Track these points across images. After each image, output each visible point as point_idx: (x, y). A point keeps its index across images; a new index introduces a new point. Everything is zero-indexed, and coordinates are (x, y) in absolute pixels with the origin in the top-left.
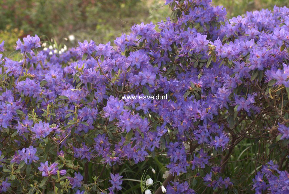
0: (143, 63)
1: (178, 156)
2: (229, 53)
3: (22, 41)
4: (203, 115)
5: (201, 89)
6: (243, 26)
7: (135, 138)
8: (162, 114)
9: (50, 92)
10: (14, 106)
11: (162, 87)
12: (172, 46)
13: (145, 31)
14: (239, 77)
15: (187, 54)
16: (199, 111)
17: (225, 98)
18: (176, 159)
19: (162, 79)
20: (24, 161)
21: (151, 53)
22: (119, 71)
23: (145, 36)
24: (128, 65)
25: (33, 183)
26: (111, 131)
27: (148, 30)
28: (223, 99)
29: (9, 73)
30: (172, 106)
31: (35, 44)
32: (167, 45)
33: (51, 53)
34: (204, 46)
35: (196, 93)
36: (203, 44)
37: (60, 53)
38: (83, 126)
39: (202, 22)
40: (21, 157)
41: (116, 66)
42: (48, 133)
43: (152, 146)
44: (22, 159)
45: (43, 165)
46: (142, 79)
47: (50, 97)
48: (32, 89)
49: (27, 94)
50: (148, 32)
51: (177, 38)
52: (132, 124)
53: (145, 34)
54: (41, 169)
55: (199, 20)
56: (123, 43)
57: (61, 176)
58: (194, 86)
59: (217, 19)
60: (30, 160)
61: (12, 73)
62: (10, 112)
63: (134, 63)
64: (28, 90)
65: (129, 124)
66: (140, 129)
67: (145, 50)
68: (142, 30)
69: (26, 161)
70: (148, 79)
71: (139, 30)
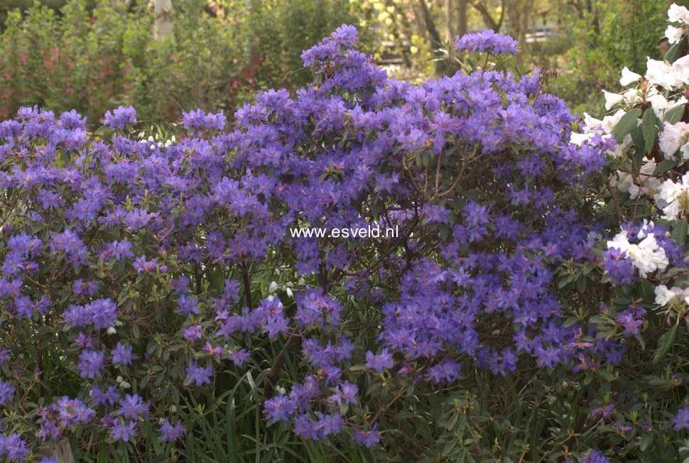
0: (267, 139)
1: (309, 252)
2: (367, 122)
3: (113, 114)
4: (335, 197)
5: (342, 171)
6: (399, 91)
7: (252, 226)
8: (289, 199)
9: (149, 181)
10: (102, 194)
11: (291, 170)
12: (308, 118)
13: (274, 100)
14: (380, 151)
15: (326, 128)
16: (332, 194)
17: (365, 178)
18: (306, 255)
19: (292, 160)
20: (115, 257)
21: (282, 129)
22: (236, 148)
23: (275, 106)
24: (248, 141)
25: (126, 282)
26: (228, 227)
27: (278, 99)
28: (361, 178)
29: (96, 153)
30: (303, 191)
31: (129, 117)
32: (302, 118)
33: (153, 147)
34: (339, 114)
35: (335, 176)
36: (337, 112)
37: (167, 145)
38: (190, 218)
39: (352, 88)
40: (111, 253)
41: (232, 142)
42: (145, 223)
43: (275, 239)
44: (114, 254)
45: (139, 260)
46: (265, 157)
47: (150, 185)
48: (125, 173)
49: (119, 180)
50: (279, 102)
51: (315, 108)
52: (246, 206)
53: (274, 103)
54: (136, 265)
55: (347, 85)
56: (245, 116)
57: (161, 271)
58: (332, 167)
59: (373, 84)
60: (123, 256)
61: (100, 153)
62: (97, 200)
63: (256, 139)
64: (121, 175)
65: (243, 205)
66: (258, 214)
67: (276, 125)
68: (270, 99)
69: (118, 257)
70: (272, 158)
71: (266, 99)
